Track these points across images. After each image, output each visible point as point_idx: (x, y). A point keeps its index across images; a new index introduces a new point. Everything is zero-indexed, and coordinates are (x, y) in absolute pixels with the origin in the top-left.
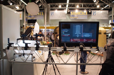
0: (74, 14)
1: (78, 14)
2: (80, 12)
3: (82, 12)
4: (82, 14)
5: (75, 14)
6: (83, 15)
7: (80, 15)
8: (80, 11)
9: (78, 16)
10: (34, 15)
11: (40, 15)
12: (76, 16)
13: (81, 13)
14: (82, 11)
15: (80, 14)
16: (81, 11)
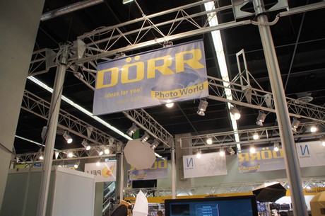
0: (247, 160)
1: (259, 159)
2: (263, 153)
3: (269, 152)
4: (270, 157)
5: (250, 157)
6: (273, 159)
7: (266, 161)
8: (264, 149)
9: (259, 162)
10: (145, 170)
11: (160, 167)
12: (253, 163)
13: (266, 155)
14: (267, 148)
15: (264, 158)
16: (266, 150)
